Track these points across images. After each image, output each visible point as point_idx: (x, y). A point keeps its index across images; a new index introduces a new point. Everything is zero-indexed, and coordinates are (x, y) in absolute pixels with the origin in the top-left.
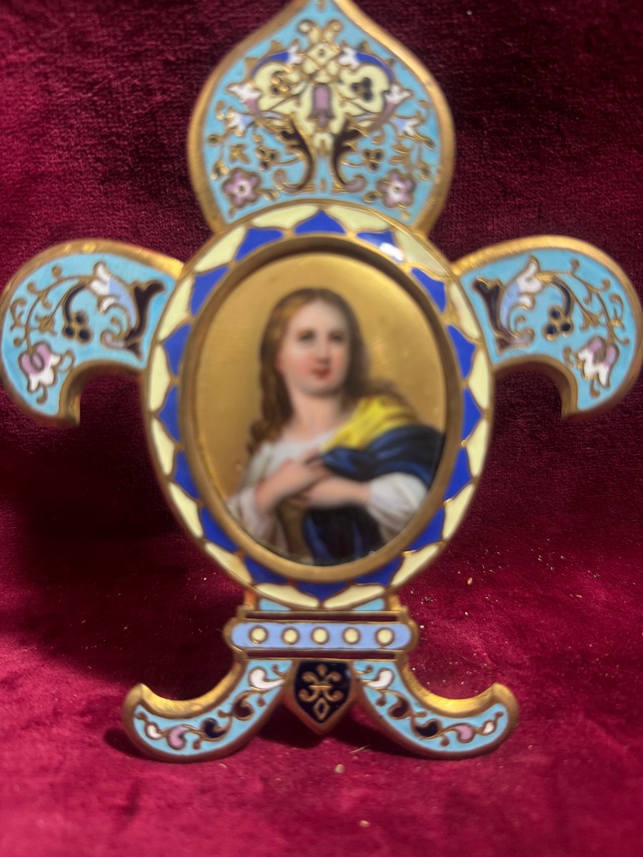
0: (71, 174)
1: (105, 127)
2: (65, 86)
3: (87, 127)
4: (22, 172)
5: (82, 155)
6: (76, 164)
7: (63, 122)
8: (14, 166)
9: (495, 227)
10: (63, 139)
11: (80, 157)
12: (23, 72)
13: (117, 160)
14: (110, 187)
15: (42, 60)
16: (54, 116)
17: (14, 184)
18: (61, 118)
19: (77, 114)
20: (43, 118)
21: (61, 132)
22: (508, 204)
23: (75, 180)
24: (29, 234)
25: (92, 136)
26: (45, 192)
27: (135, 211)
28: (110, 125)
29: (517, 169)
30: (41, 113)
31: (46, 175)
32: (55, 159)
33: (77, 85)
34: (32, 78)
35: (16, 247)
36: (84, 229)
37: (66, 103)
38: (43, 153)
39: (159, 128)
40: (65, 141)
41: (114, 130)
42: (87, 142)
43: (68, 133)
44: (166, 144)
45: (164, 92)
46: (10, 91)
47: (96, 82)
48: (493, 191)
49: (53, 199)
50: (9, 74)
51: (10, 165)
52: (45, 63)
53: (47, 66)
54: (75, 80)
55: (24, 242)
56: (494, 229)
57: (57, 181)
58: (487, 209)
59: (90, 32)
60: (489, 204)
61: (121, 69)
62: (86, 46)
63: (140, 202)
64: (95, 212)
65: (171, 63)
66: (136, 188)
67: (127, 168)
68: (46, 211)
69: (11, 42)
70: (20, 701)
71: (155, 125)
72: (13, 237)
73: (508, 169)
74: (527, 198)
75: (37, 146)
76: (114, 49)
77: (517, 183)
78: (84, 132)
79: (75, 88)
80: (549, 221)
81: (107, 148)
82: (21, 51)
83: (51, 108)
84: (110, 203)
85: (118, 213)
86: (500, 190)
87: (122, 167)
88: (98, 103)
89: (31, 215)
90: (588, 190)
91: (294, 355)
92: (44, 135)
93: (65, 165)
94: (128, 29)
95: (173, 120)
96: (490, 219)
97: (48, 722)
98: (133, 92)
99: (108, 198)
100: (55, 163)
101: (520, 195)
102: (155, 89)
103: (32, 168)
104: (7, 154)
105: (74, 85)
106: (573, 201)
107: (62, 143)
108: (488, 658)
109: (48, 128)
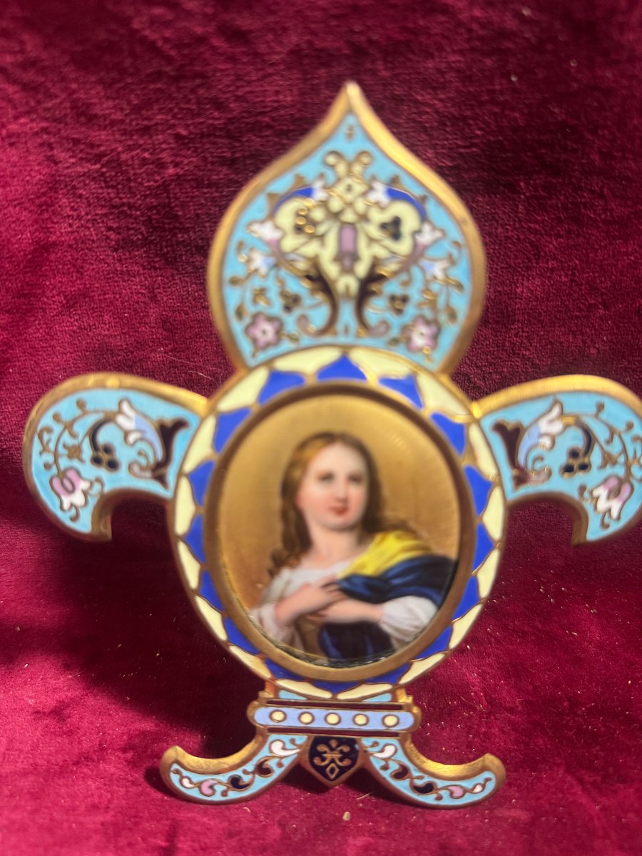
0: (82, 242)
1: (115, 198)
2: (71, 157)
3: (97, 197)
4: (33, 242)
5: (93, 224)
6: (87, 233)
7: (71, 192)
8: (24, 237)
9: (525, 291)
10: (72, 209)
11: (91, 225)
12: (26, 143)
13: (129, 229)
14: (124, 254)
15: (44, 130)
16: (62, 186)
17: (26, 255)
18: (69, 188)
19: (85, 185)
20: (51, 189)
21: (70, 202)
22: (540, 267)
23: (87, 248)
24: (45, 303)
25: (102, 206)
26: (57, 261)
27: (152, 277)
28: (121, 195)
29: (552, 233)
30: (48, 183)
31: (57, 245)
32: (65, 228)
33: (84, 156)
34: (36, 147)
35: (33, 316)
36: (99, 295)
37: (73, 174)
38: (53, 222)
39: (173, 200)
40: (75, 210)
41: (125, 200)
42: (98, 212)
43: (77, 203)
44: (180, 216)
45: (176, 165)
46: (14, 162)
47: (103, 155)
48: (524, 254)
49: (66, 267)
50: (12, 144)
51: (20, 236)
52: (49, 133)
53: (51, 136)
54: (81, 151)
55: (40, 311)
56: (523, 292)
57: (69, 250)
58: (518, 271)
59: (95, 104)
60: (520, 267)
61: (130, 143)
62: (91, 119)
63: (155, 268)
64: (110, 278)
65: (184, 137)
66: (152, 256)
67: (140, 237)
68: (60, 279)
69: (11, 112)
70: (70, 733)
71: (168, 197)
72: (28, 307)
73: (543, 232)
74: (561, 262)
75: (46, 215)
76: (122, 122)
77: (551, 246)
78: (94, 202)
79: (81, 159)
80: (582, 285)
81: (118, 217)
82: (22, 120)
83: (58, 179)
84: (125, 269)
85: (134, 279)
86: (532, 253)
87: (136, 235)
88: (108, 174)
89: (45, 284)
90: (627, 254)
91: (313, 494)
92: (52, 205)
93: (76, 234)
94: (136, 102)
95: (187, 193)
96: (520, 281)
97: (95, 758)
98: (144, 165)
99: (122, 265)
100: (65, 232)
101: (555, 258)
102: (167, 163)
103: (42, 238)
104: (16, 225)
105: (80, 156)
106: (609, 265)
107: (71, 213)
108: (483, 698)
109: (56, 198)
